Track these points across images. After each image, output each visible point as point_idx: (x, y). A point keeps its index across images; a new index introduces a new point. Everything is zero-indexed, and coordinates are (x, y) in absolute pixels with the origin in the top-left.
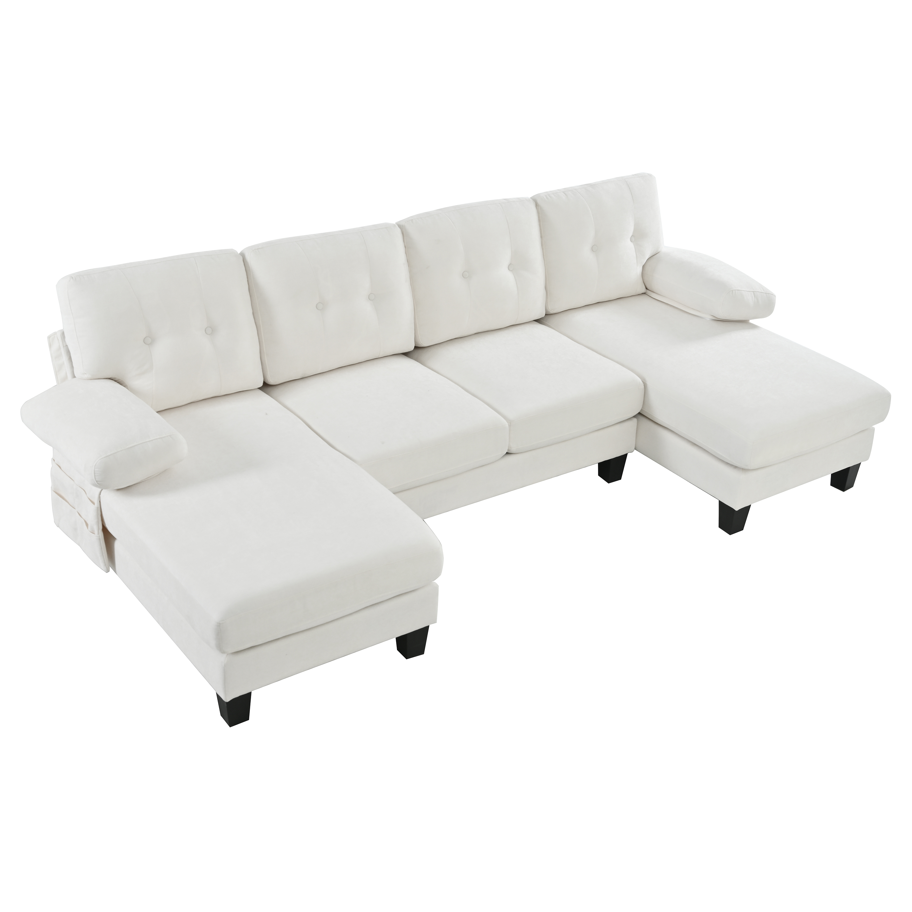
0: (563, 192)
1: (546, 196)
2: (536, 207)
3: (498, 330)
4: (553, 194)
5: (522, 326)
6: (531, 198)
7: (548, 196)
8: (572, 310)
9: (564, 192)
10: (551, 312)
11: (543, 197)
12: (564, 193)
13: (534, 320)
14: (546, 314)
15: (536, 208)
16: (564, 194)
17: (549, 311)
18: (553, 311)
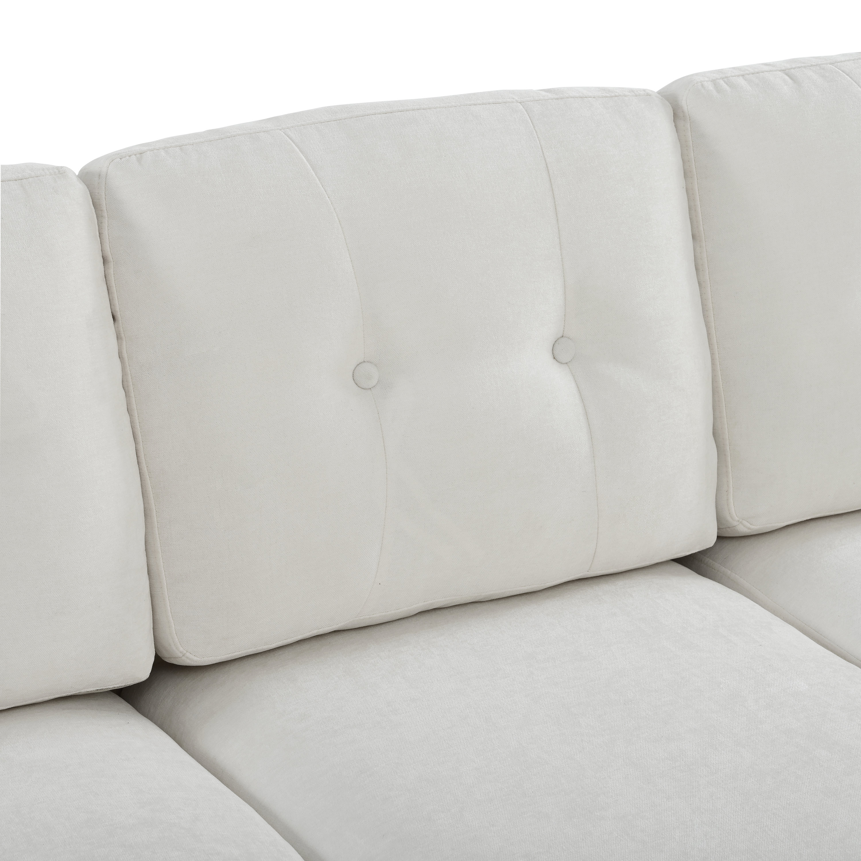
0: (783, 71)
1: (714, 82)
2: (674, 121)
3: (503, 601)
4: (743, 76)
5: (620, 583)
6: (659, 92)
7: (722, 82)
8: (827, 522)
9: (786, 72)
10: (743, 529)
11: (702, 85)
12: (787, 74)
13: (671, 560)
14: (718, 537)
15: (676, 126)
16: (787, 78)
17: (735, 523)
18: (748, 525)
